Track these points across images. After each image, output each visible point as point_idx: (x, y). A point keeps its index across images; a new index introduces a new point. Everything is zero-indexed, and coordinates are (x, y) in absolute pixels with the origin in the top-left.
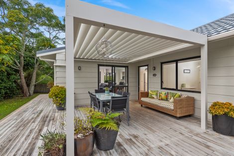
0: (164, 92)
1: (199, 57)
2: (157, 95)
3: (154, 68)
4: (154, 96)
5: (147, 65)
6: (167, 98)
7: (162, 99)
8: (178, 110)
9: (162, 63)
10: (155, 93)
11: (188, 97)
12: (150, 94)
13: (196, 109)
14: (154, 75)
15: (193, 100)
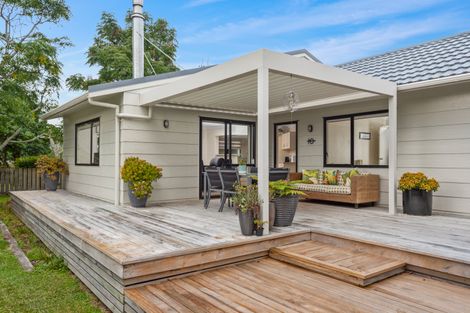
0: (331, 171)
1: (387, 111)
2: (318, 177)
3: (311, 129)
4: (313, 179)
5: (296, 122)
6: (337, 181)
7: (328, 183)
8: (358, 194)
9: (326, 119)
10: (315, 175)
11: (370, 175)
12: (304, 177)
13: (382, 194)
14: (311, 141)
15: (377, 179)
